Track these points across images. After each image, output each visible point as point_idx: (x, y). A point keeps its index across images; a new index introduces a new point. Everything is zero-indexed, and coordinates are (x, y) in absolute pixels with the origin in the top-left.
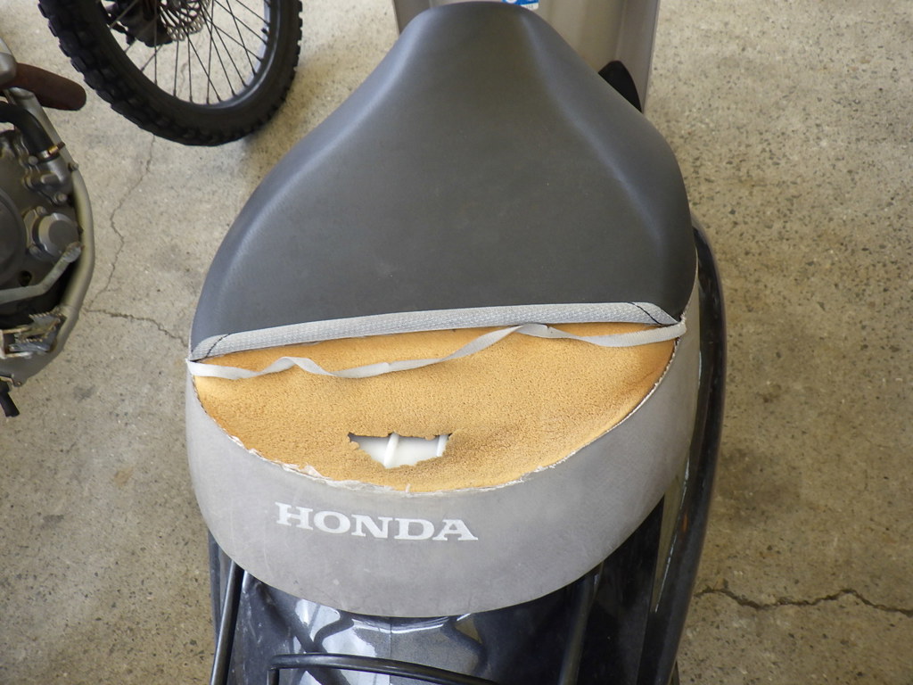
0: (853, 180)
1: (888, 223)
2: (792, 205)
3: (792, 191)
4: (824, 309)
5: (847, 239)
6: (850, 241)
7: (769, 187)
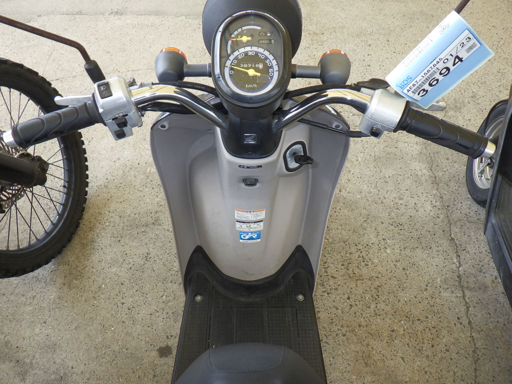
0: (406, 274)
1: (427, 302)
2: (378, 292)
3: (377, 283)
4: (404, 361)
5: (409, 314)
6: (411, 315)
7: (365, 280)
